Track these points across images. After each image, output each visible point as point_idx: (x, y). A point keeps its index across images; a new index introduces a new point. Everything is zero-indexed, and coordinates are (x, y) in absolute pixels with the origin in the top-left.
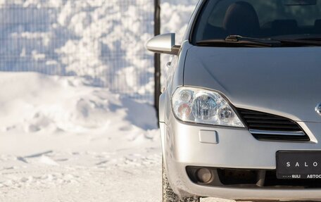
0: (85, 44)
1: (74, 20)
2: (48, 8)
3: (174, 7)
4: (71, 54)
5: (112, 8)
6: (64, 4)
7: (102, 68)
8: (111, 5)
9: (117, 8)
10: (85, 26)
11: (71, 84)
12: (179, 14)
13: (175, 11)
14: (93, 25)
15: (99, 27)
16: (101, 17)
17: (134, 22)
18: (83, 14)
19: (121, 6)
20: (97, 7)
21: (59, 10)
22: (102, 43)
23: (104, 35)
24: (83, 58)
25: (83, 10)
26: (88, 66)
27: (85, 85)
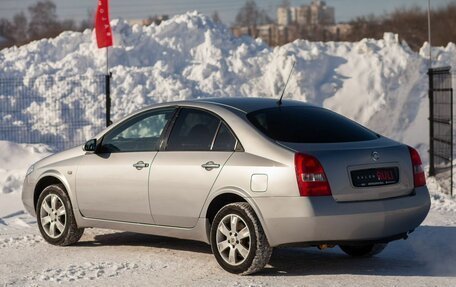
0: (48, 105)
1: (37, 82)
2: (15, 71)
3: (128, 69)
4: (36, 114)
5: (71, 70)
6: (28, 68)
7: (62, 127)
8: (70, 67)
9: (76, 70)
10: (47, 88)
11: (37, 151)
12: (132, 76)
13: (129, 72)
14: (55, 87)
15: (60, 88)
16: (62, 79)
17: (91, 83)
18: (46, 76)
19: (79, 68)
20: (58, 70)
21: (24, 73)
22: (62, 103)
23: (64, 96)
24: (46, 118)
25: (45, 72)
26: (50, 124)
27: (49, 151)
